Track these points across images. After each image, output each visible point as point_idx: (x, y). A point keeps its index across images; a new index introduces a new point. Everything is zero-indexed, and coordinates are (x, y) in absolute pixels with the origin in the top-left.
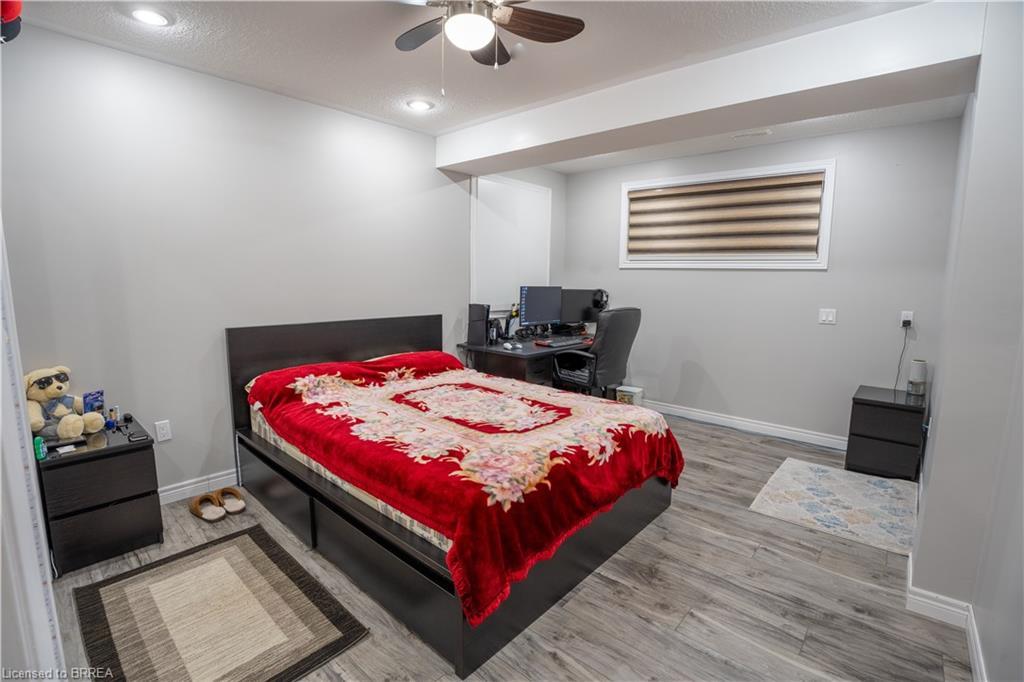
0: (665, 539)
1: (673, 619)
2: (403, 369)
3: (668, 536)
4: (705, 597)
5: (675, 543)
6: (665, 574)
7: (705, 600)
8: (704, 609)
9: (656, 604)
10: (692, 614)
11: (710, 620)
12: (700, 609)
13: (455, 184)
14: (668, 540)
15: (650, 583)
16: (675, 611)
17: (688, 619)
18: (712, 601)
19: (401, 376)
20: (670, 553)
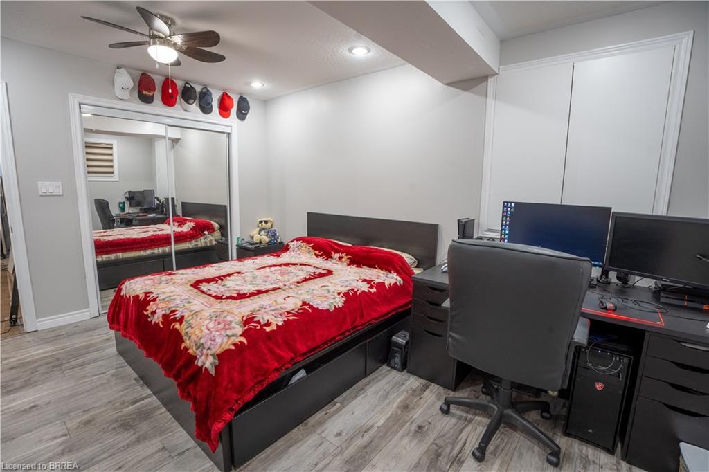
0: (164, 448)
1: (72, 424)
2: (343, 255)
3: (166, 454)
4: (70, 451)
5: (152, 455)
6: (118, 434)
7: (68, 449)
8: (60, 445)
9: (94, 419)
10: (66, 435)
11: (48, 445)
12: (63, 442)
13: (467, 94)
14: (160, 450)
15: (118, 421)
16: (78, 427)
17: (65, 431)
18: (63, 453)
19: (340, 258)
20: (141, 446)
